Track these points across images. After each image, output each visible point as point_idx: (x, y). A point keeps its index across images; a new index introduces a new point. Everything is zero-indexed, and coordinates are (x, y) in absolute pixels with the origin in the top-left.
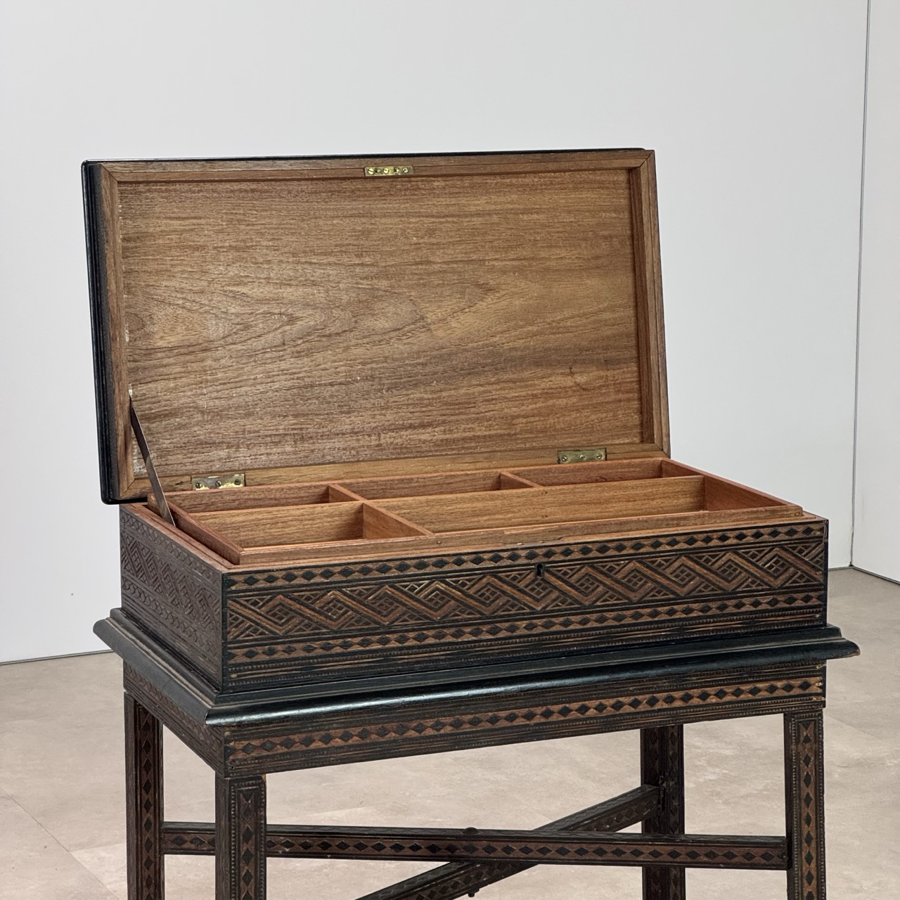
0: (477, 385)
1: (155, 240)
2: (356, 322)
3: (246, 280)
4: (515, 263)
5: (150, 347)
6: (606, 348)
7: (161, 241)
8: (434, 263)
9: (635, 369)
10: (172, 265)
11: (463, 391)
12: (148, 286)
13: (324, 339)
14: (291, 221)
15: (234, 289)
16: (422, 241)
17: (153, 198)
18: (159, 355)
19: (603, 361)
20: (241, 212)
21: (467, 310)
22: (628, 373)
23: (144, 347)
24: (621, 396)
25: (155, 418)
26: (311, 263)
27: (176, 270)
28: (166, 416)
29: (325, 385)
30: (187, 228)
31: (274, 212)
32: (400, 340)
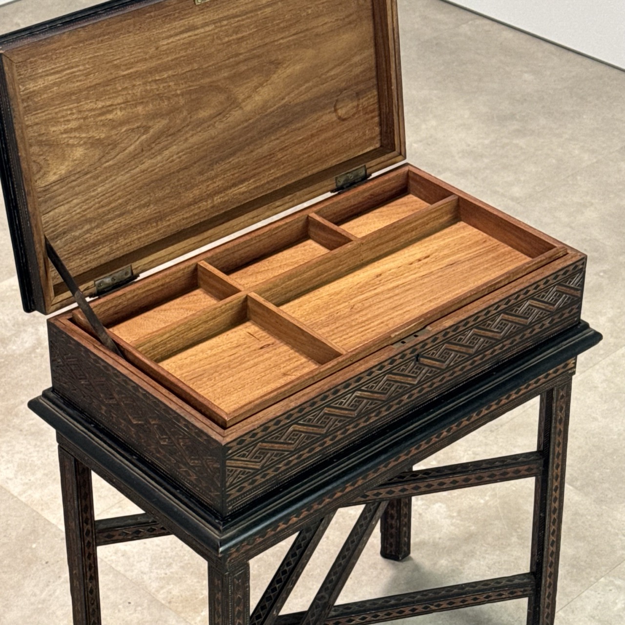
0: (275, 140)
1: (40, 96)
2: (191, 117)
3: (110, 108)
4: (295, 37)
5: (47, 184)
6: (357, 84)
7: (45, 96)
8: (241, 54)
9: (376, 93)
10: (56, 113)
11: (266, 147)
12: (40, 135)
13: (169, 138)
14: (139, 51)
15: (103, 118)
16: (231, 38)
17: (36, 61)
18: (55, 188)
19: (355, 95)
20: (102, 53)
21: (265, 84)
22: (371, 99)
23: (43, 185)
24: (367, 116)
25: (57, 237)
26: (156, 81)
27: (59, 115)
28: (64, 233)
29: (173, 173)
30: (64, 78)
31: (125, 46)
32: (222, 122)
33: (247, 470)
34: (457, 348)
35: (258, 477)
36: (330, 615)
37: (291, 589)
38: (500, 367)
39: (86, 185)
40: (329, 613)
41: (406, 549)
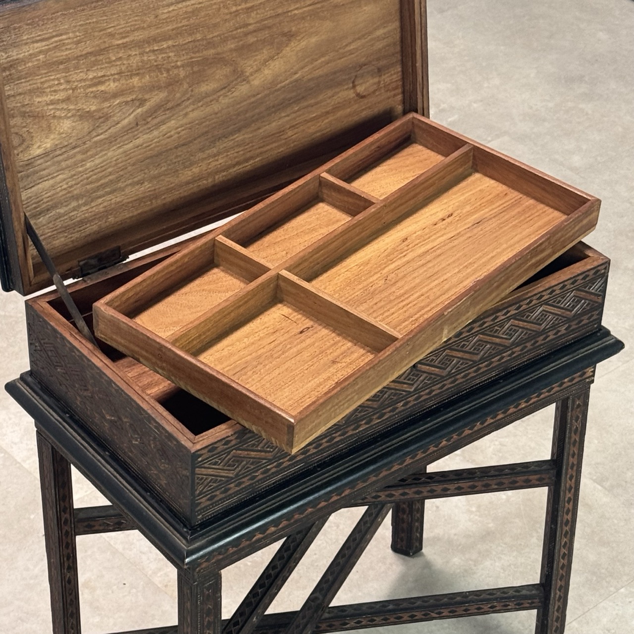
0: (285, 116)
1: (25, 64)
2: (192, 91)
3: (103, 79)
4: (310, 8)
5: (30, 157)
6: (378, 59)
7: (30, 64)
8: (250, 24)
9: (400, 69)
10: (42, 83)
11: (274, 124)
12: (23, 106)
13: (167, 112)
14: (136, 18)
15: (94, 89)
16: (239, 8)
17: (20, 27)
18: (39, 162)
19: (376, 70)
20: (94, 20)
21: (276, 57)
22: (394, 75)
23: (26, 159)
24: (389, 94)
25: (40, 214)
26: (154, 51)
27: (45, 86)
28: (48, 210)
29: (171, 149)
30: (51, 46)
31: (121, 14)
32: (227, 96)
33: (219, 478)
34: (460, 355)
35: (232, 485)
36: (323, 617)
37: (276, 594)
38: (508, 375)
39: (73, 160)
40: (322, 615)
41: (418, 544)
